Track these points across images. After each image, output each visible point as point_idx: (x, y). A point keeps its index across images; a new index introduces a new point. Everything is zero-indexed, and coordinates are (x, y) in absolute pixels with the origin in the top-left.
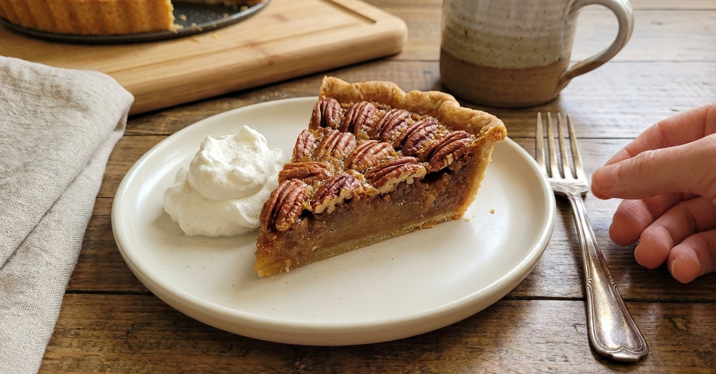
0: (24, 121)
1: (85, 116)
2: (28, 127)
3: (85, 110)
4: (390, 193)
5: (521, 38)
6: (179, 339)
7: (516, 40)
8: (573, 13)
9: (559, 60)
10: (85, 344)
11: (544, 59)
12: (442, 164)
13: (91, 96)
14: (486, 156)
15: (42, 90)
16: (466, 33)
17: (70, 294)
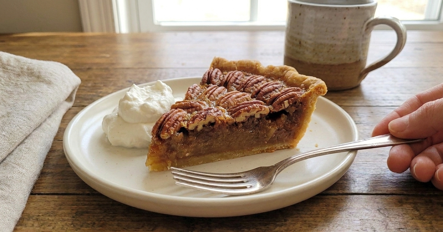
0: (8, 89)
1: (49, 87)
2: (11, 93)
3: (49, 83)
4: (243, 123)
5: (335, 45)
6: (108, 221)
7: (332, 46)
8: (368, 30)
9: (359, 60)
10: (43, 224)
11: (350, 59)
12: (281, 106)
13: (53, 75)
14: (312, 105)
15: (22, 72)
16: (300, 43)
17: (33, 196)
